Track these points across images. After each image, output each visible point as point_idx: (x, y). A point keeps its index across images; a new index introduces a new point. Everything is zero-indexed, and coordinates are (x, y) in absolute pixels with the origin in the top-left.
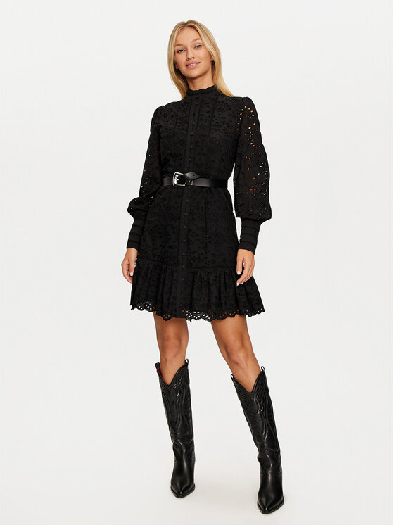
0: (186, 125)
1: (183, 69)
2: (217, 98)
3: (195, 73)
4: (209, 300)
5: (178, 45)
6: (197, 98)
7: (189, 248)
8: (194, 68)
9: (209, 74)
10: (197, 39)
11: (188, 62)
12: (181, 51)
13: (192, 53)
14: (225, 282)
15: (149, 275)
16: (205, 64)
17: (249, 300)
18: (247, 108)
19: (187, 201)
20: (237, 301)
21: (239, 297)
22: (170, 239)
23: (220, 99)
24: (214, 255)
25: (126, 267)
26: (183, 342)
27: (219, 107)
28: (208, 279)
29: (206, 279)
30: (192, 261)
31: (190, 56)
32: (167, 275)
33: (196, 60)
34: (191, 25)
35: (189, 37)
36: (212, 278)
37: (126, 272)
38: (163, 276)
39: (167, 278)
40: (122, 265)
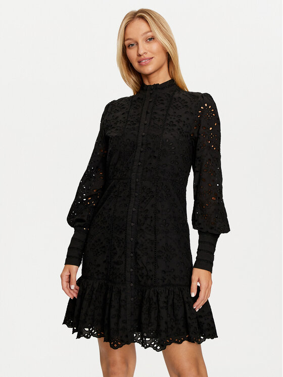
0: (137, 125)
1: (136, 65)
2: (174, 94)
3: (148, 69)
4: (159, 326)
5: (128, 39)
6: (151, 94)
7: (137, 264)
8: (147, 65)
9: (165, 68)
10: (148, 32)
11: (140, 58)
12: (132, 45)
13: (144, 48)
14: (173, 303)
15: (94, 296)
16: (160, 59)
17: (200, 325)
18: (208, 106)
19: (134, 209)
20: (187, 326)
21: (189, 321)
22: (116, 253)
23: (176, 95)
24: (164, 272)
25: (66, 278)
26: (131, 366)
27: (175, 104)
28: (158, 301)
29: (155, 299)
30: (140, 278)
31: (141, 52)
32: (113, 295)
33: (149, 55)
34: (141, 15)
35: (139, 29)
36: (162, 299)
37: (65, 284)
38: (108, 296)
39: (113, 299)
40: (61, 276)
